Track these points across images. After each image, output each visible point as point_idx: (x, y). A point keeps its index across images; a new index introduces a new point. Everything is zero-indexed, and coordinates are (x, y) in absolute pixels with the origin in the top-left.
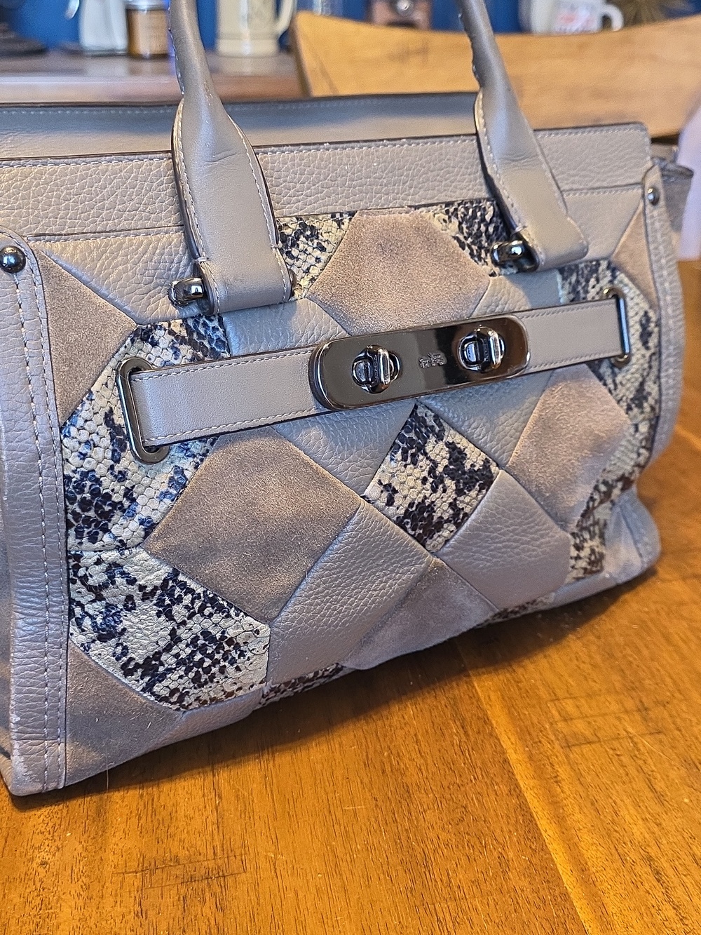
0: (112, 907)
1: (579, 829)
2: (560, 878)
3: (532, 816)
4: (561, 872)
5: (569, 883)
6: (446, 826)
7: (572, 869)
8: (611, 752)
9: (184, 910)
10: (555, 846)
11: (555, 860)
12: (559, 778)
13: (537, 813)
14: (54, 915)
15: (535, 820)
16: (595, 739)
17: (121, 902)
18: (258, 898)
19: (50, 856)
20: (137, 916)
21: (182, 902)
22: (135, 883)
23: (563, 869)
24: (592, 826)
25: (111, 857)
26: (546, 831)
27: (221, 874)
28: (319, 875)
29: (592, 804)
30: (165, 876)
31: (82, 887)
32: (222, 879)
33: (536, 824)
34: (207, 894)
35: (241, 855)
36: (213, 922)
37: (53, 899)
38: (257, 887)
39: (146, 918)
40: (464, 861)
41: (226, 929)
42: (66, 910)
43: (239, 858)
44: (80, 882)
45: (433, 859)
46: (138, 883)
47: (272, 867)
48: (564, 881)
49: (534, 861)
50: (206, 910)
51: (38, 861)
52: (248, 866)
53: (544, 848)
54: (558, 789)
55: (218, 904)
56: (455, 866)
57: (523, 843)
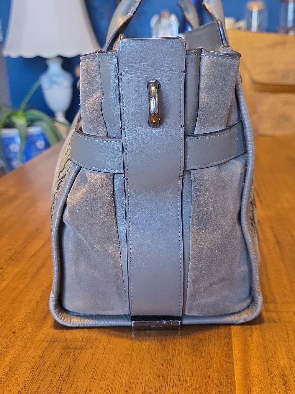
0: (32, 352)
1: (253, 357)
2: (234, 376)
3: (232, 348)
4: (235, 373)
5: (238, 378)
6: (189, 346)
7: (242, 373)
8: (284, 327)
9: (59, 359)
10: (238, 362)
11: (235, 367)
12: (252, 335)
13: (235, 347)
14: (8, 352)
15: (232, 349)
16: (278, 321)
17: (36, 351)
18: (92, 359)
19: (18, 330)
20: (40, 357)
21: (60, 355)
22: (45, 345)
23: (237, 372)
24: (260, 357)
25: (41, 334)
26: (236, 355)
27: (81, 348)
28: (122, 355)
29: (265, 347)
30: (58, 345)
31: (24, 343)
32: (80, 350)
33: (232, 352)
34: (72, 354)
35: (93, 342)
36: (68, 365)
37: (11, 346)
38: (93, 355)
39: (43, 358)
40: (190, 360)
41: (72, 369)
42: (14, 350)
43: (91, 343)
44: (24, 341)
45: (176, 358)
46: (46, 346)
47: (103, 349)
48: (236, 377)
49: (224, 366)
50: (68, 360)
51: (13, 331)
52: (94, 347)
53: (232, 362)
54: (250, 339)
55: (74, 358)
56: (185, 361)
57: (222, 358)
